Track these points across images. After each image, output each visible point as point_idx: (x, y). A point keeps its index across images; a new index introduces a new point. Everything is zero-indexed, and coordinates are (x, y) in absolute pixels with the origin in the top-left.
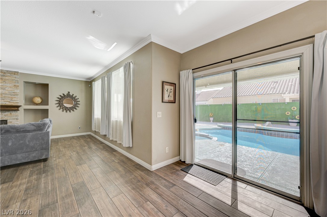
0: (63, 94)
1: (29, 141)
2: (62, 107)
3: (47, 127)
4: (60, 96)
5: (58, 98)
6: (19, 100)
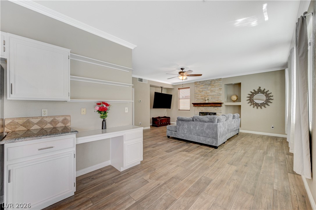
0: (254, 90)
2: (252, 103)
3: (216, 120)
4: (251, 92)
5: (249, 94)
6: (222, 99)
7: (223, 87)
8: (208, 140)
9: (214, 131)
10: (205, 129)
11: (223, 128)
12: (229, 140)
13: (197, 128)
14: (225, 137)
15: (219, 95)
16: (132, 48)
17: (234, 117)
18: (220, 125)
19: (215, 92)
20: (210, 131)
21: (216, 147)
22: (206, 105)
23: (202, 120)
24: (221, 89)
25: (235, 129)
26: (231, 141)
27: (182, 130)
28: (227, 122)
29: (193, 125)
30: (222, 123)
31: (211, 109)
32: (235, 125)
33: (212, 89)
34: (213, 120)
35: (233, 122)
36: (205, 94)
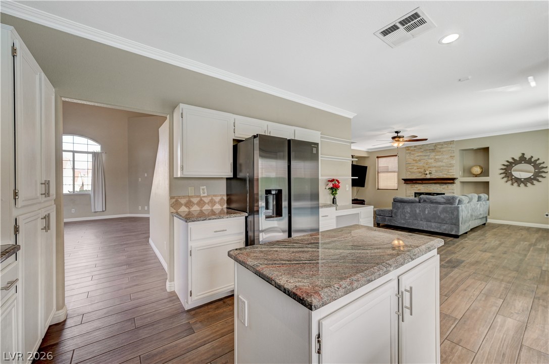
0: (513, 158)
1: (440, 213)
2: (510, 179)
3: (457, 201)
4: (508, 161)
5: (504, 165)
6: (456, 172)
7: (457, 154)
8: (445, 227)
9: (453, 215)
10: (439, 213)
11: (466, 212)
12: (473, 230)
13: (427, 212)
14: (468, 225)
15: (450, 167)
16: (351, 117)
17: (479, 199)
18: (462, 207)
19: (442, 162)
20: (448, 216)
21: (456, 236)
22: (426, 182)
23: (434, 201)
24: (454, 156)
25: (481, 216)
26: (475, 232)
27: (402, 216)
28: (471, 205)
29: (419, 209)
30: (465, 205)
31: (436, 188)
32: (481, 209)
33: (436, 157)
34: (451, 201)
35: (479, 206)
36: (425, 165)
